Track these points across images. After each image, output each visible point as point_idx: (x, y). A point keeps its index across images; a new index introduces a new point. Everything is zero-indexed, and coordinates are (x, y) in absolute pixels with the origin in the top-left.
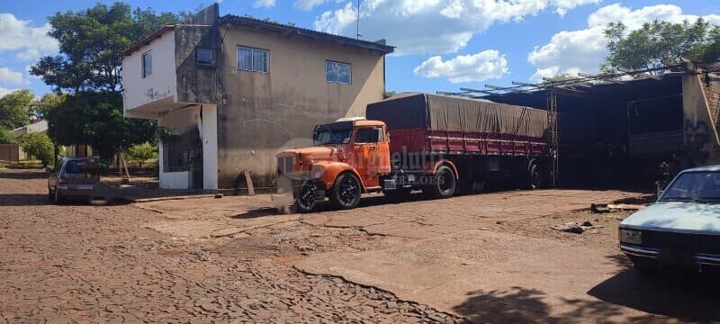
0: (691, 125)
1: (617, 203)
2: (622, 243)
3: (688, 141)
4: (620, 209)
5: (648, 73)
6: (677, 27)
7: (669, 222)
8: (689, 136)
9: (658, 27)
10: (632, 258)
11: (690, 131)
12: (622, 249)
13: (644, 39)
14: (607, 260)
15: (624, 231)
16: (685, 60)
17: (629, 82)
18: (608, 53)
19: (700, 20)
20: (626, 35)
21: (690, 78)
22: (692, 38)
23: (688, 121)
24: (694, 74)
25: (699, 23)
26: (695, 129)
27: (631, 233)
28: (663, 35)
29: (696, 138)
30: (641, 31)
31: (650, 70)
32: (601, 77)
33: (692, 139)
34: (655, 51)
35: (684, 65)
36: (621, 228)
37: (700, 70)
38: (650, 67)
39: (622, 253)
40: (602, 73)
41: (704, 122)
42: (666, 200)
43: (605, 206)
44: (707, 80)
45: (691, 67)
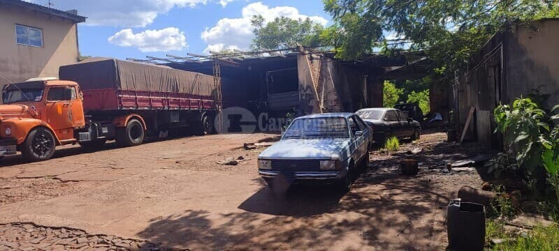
0: (303, 89)
1: (260, 142)
2: (260, 169)
3: (302, 97)
4: (262, 146)
5: (278, 52)
6: (295, 22)
7: (287, 152)
8: (302, 95)
9: (284, 21)
10: (266, 179)
11: (302, 91)
12: (260, 174)
13: (275, 29)
14: (252, 182)
15: (261, 161)
16: (299, 45)
17: (267, 58)
18: (254, 37)
19: (308, 19)
20: (265, 25)
21: (302, 57)
22: (303, 31)
23: (301, 85)
24: (304, 54)
25: (308, 20)
26: (305, 91)
27: (265, 162)
28: (287, 26)
29: (306, 97)
30: (274, 23)
31: (280, 50)
32: (249, 53)
33: (304, 98)
34: (283, 37)
35: (298, 47)
36: (259, 159)
37: (307, 52)
38: (280, 48)
39: (260, 176)
40: (250, 50)
41: (310, 87)
42: (287, 138)
43: (253, 144)
44: (311, 59)
45: (302, 50)
